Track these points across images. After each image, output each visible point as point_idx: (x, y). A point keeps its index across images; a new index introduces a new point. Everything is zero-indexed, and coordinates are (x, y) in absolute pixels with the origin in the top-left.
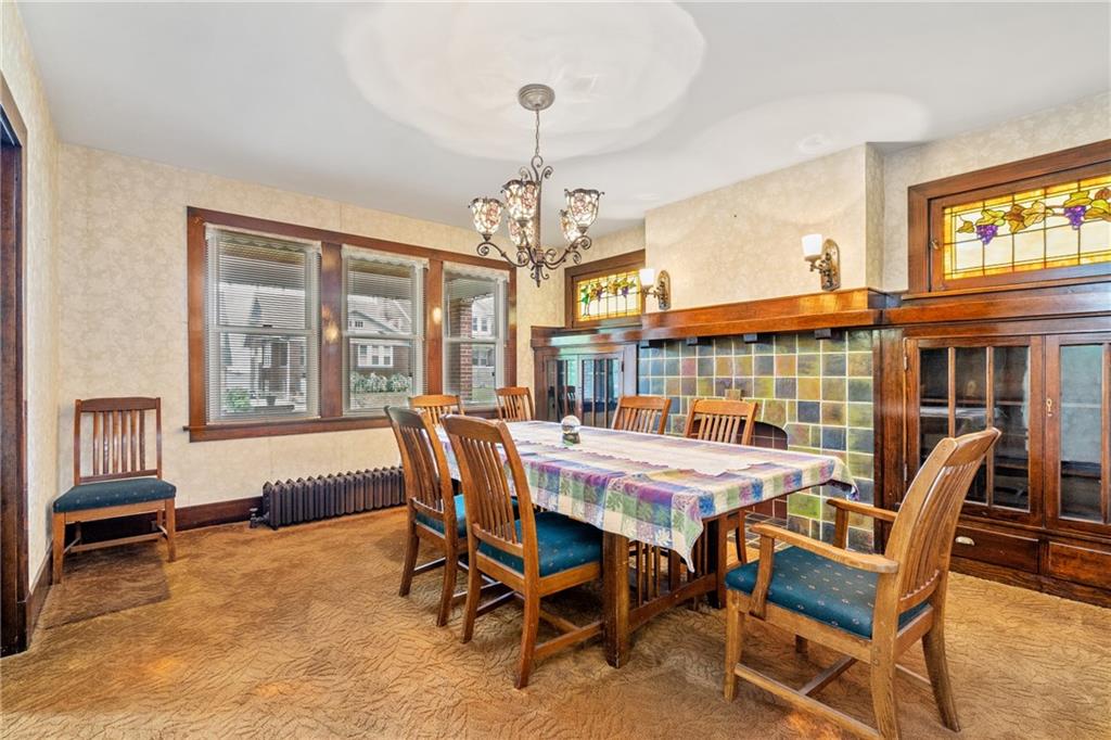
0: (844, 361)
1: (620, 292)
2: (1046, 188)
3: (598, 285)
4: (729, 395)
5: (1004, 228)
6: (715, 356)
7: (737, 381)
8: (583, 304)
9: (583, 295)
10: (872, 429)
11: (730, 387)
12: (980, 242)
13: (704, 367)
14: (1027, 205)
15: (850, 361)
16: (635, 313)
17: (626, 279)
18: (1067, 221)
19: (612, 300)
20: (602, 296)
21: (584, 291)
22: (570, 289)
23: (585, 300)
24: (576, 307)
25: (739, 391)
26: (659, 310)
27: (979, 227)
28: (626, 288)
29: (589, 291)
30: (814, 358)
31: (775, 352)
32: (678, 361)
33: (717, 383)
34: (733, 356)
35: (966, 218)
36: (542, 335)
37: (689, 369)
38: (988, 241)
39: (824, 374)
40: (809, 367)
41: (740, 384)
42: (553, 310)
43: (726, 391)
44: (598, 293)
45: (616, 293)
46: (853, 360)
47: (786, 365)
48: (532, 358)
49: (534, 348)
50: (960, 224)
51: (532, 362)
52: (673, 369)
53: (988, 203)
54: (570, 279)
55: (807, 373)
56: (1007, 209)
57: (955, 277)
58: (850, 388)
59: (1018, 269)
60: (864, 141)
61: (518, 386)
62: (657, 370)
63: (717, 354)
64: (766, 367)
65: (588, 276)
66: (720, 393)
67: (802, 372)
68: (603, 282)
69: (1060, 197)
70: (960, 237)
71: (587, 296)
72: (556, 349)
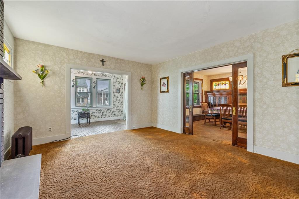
3: (218, 83)
8: (214, 87)
9: (214, 85)
16: (228, 89)
17: (225, 82)
20: (219, 85)
21: (215, 84)
22: (211, 84)
23: (215, 86)
24: (212, 87)
28: (226, 84)
29: (216, 84)
36: (206, 92)
42: (207, 87)
44: (218, 85)
45: (223, 85)
51: (205, 97)
52: (240, 99)
54: (211, 82)
65: (216, 81)
68: (220, 83)
72: (207, 95)
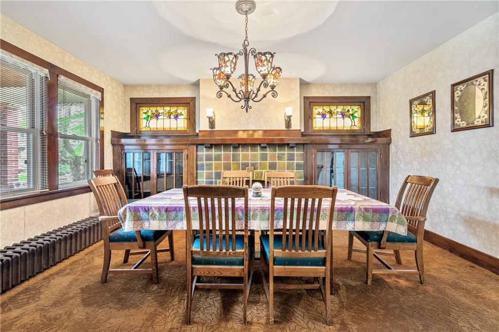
0: (294, 155)
1: (172, 117)
2: (337, 106)
3: (157, 111)
4: (248, 170)
5: (328, 116)
6: (241, 152)
7: (251, 163)
8: (145, 121)
9: (145, 116)
10: (303, 180)
11: (248, 166)
12: (322, 119)
13: (235, 158)
14: (333, 110)
15: (296, 155)
16: (183, 129)
17: (177, 110)
18: (341, 117)
19: (167, 121)
20: (159, 117)
21: (145, 113)
22: (134, 111)
23: (147, 119)
24: (139, 122)
25: (253, 168)
26: (208, 129)
27: (322, 114)
28: (177, 116)
29: (150, 114)
30: (284, 154)
31: (268, 152)
32: (221, 154)
33: (242, 165)
34: (249, 152)
35: (319, 110)
36: (118, 136)
37: (227, 158)
38: (324, 119)
39: (287, 160)
40: (282, 157)
41: (253, 165)
42: (122, 122)
43: (247, 167)
44: (157, 116)
45: (169, 117)
46: (297, 155)
47: (273, 157)
48: (111, 151)
49: (113, 145)
50: (317, 112)
51: (112, 154)
52: (218, 158)
53: (324, 107)
54: (134, 105)
55: (281, 160)
56: (329, 110)
57: (316, 129)
58: (296, 165)
59: (331, 129)
60: (299, 77)
61: (105, 169)
62: (209, 158)
63: (242, 151)
64: (264, 157)
65: (150, 105)
66: (243, 169)
67: (279, 160)
68: (160, 110)
69: (340, 109)
70: (318, 116)
71: (148, 116)
72: (122, 146)
